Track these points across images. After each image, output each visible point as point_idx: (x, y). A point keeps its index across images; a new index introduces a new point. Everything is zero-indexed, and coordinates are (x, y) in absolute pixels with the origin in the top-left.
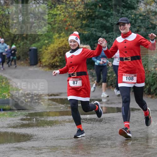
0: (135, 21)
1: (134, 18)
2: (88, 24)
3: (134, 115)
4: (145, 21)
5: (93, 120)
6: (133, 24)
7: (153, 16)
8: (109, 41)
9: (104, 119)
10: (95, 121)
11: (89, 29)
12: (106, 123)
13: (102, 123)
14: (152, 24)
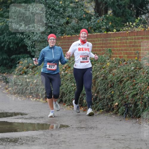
0: (63, 9)
1: (63, 5)
2: (2, 12)
3: (60, 133)
4: (78, 9)
5: (6, 140)
6: (61, 13)
7: (88, 3)
8: (29, 36)
9: (21, 139)
10: (8, 142)
11: (3, 20)
12: (22, 144)
13: (17, 144)
14: (86, 13)
